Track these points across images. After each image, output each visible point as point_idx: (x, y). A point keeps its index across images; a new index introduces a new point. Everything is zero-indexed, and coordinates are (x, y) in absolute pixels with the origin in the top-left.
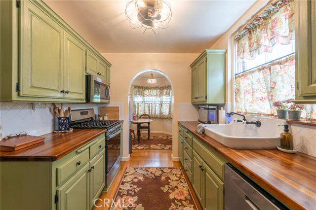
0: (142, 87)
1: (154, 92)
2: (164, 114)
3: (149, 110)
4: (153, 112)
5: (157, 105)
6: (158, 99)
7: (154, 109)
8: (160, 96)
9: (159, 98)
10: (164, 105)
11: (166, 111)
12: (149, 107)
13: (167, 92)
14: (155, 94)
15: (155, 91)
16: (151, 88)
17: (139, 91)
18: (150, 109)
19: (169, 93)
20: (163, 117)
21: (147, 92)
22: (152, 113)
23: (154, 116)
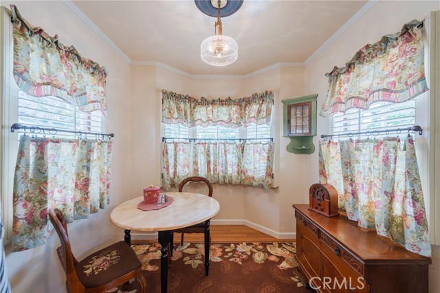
0: (189, 99)
1: (223, 112)
2: (250, 174)
3: (209, 163)
4: (220, 169)
5: (231, 148)
6: (234, 133)
7: (221, 160)
8: (239, 124)
9: (237, 130)
10: (249, 150)
11: (256, 167)
12: (208, 155)
13: (259, 112)
14: (226, 118)
15: (224, 109)
16: (213, 102)
17: (179, 109)
18: (212, 159)
19: (268, 114)
20: (247, 182)
21: (201, 112)
22: (215, 170)
23: (221, 180)
